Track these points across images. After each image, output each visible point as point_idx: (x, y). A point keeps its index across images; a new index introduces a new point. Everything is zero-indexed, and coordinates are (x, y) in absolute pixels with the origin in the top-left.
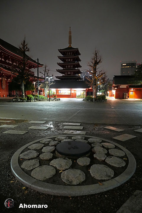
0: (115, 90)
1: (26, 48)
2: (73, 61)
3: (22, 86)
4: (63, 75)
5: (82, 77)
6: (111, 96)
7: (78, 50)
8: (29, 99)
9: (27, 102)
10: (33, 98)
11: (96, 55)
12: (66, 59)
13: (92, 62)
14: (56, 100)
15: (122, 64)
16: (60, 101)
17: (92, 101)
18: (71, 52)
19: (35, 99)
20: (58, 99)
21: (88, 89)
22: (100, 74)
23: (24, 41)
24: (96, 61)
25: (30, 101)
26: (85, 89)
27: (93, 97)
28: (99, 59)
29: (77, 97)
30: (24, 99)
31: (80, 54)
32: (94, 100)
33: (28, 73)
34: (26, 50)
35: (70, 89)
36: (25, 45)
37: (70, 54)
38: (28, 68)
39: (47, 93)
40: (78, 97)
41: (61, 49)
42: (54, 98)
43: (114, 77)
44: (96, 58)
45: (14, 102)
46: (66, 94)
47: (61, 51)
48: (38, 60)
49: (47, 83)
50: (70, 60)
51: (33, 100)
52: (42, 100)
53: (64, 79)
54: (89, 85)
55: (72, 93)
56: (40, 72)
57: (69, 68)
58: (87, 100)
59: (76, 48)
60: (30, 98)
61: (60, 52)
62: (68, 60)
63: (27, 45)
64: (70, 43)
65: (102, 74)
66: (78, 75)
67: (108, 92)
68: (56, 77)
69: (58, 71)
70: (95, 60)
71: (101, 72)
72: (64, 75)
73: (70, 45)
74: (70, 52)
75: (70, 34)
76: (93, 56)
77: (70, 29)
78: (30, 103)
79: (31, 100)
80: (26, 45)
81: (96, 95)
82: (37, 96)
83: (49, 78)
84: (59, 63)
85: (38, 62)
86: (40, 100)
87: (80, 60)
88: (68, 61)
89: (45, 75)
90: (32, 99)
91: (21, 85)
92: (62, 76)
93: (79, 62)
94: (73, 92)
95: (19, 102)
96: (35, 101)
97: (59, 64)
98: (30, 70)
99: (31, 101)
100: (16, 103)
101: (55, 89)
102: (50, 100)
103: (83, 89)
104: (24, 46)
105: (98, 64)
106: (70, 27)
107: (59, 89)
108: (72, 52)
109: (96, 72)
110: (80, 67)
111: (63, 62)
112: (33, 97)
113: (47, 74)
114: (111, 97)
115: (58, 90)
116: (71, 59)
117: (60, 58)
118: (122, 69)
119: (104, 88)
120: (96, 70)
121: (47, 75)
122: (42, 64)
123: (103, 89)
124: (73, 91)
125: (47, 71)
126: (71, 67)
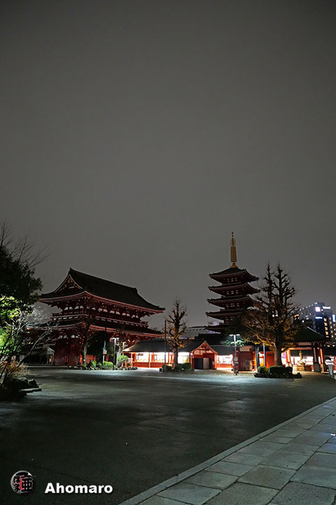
2: (239, 294)
18: (234, 277)
37: (235, 282)
38: (137, 317)
41: (214, 274)
57: (233, 308)
62: (230, 293)
64: (234, 259)
68: (205, 327)
69: (209, 315)
72: (223, 321)
73: (234, 264)
74: (232, 277)
75: (233, 244)
77: (233, 236)
88: (230, 295)
98: (141, 318)
106: (233, 233)
108: (237, 276)
116: (234, 290)
117: (214, 289)
122: (163, 307)
126: (236, 305)
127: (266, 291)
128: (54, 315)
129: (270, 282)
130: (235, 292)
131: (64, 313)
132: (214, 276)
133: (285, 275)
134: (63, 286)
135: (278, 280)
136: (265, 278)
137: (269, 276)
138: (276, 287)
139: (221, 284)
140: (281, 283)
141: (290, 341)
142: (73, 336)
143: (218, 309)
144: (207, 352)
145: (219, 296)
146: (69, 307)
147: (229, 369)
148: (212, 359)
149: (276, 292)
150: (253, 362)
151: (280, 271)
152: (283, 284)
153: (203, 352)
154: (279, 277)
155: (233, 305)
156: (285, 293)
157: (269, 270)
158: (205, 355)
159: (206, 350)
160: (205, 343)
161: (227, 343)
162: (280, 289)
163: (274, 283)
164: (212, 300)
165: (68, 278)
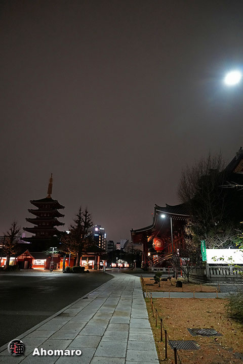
37: (48, 208)
57: (44, 226)
64: (50, 192)
68: (21, 238)
72: (35, 235)
73: (49, 195)
75: (51, 182)
88: (43, 217)
92: (32, 237)
106: (52, 174)
126: (46, 224)
127: (77, 223)
129: (80, 218)
130: (47, 215)
132: (33, 202)
133: (89, 215)
135: (85, 217)
136: (78, 215)
137: (80, 214)
138: (83, 221)
139: (38, 208)
140: (86, 219)
141: (84, 251)
143: (32, 226)
144: (27, 257)
145: (35, 217)
147: (43, 269)
148: (30, 261)
149: (83, 224)
150: (59, 264)
151: (87, 212)
152: (87, 220)
153: (24, 257)
154: (86, 216)
155: (44, 224)
156: (87, 225)
157: (80, 211)
158: (26, 259)
159: (27, 256)
160: (27, 251)
161: (47, 253)
162: (85, 223)
163: (82, 219)
164: (30, 219)
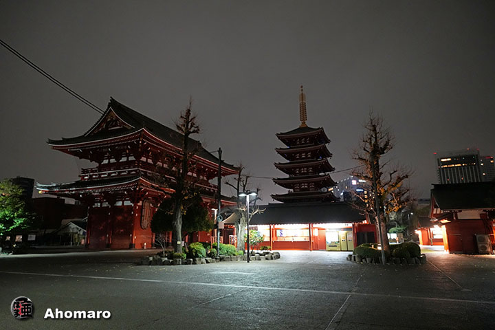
0: (444, 227)
1: (192, 126)
2: (312, 157)
3: (176, 220)
4: (289, 191)
5: (339, 194)
6: (428, 244)
7: (323, 133)
8: (192, 257)
9: (186, 264)
10: (204, 254)
11: (375, 130)
12: (296, 153)
13: (365, 149)
14: (267, 259)
15: (439, 160)
16: (278, 261)
17: (378, 261)
18: (306, 137)
19: (208, 255)
20: (275, 255)
21: (359, 225)
22: (394, 181)
23: (189, 111)
24: (376, 145)
25: (194, 260)
26: (350, 225)
27: (379, 248)
28: (385, 139)
29: (328, 248)
30: (179, 257)
31: (328, 141)
32: (383, 257)
33: (193, 184)
34: (191, 131)
35: (306, 226)
36: (190, 118)
37: (306, 143)
38: (205, 178)
39: (243, 238)
40: (332, 248)
41: (282, 134)
42: (262, 252)
43: (433, 187)
44: (376, 138)
45: (150, 263)
46: (296, 240)
47: (282, 137)
48: (220, 152)
49: (244, 209)
50: (306, 155)
51: (203, 260)
52: (229, 257)
53: (293, 200)
54: (363, 212)
55: (314, 237)
56: (227, 183)
57: (304, 174)
58: (361, 258)
59: (319, 128)
60: (196, 253)
61: (281, 140)
62: (300, 156)
63: (194, 117)
64: (303, 117)
65: (399, 179)
66: (326, 191)
67: (418, 232)
68: (272, 195)
69: (276, 183)
70: (373, 142)
71: (395, 176)
72: (292, 190)
73: (304, 123)
74: (304, 137)
75: (303, 100)
76: (366, 132)
77: (302, 90)
78: (191, 267)
79: (197, 259)
80: (192, 119)
81: (387, 241)
82: (214, 247)
83: (248, 196)
84: (280, 164)
85: (220, 157)
86: (222, 259)
87: (329, 155)
88: (301, 158)
89: (238, 190)
90: (200, 255)
91: (174, 218)
92: (287, 193)
93: (328, 159)
94: (316, 233)
95: (164, 264)
96: (207, 262)
97: (280, 167)
98: (210, 181)
99: (198, 261)
100: (157, 266)
101: (267, 227)
102: (251, 257)
103: (343, 225)
104: (188, 123)
105: (384, 153)
106: (302, 87)
107: (276, 226)
108: (309, 136)
109: (381, 173)
110: (331, 169)
111: (288, 162)
112: (203, 250)
113: (244, 186)
114: (430, 246)
115: (276, 229)
116: (306, 152)
117: (281, 152)
118: (442, 172)
119: (401, 222)
120: (378, 170)
121: (244, 189)
122: (238, 167)
123: (398, 223)
124: (316, 230)
125: (244, 178)
126: (308, 170)
128: (84, 171)
131: (101, 168)
132: (281, 137)
134: (99, 126)
142: (119, 204)
146: (109, 158)
155: (304, 170)
165: (107, 114)
